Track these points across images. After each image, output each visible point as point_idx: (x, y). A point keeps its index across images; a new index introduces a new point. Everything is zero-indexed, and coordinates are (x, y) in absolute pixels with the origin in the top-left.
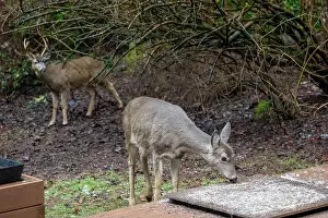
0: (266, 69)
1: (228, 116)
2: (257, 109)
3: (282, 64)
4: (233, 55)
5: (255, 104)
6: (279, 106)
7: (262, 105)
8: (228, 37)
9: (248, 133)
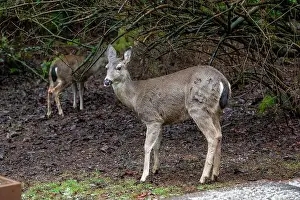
0: (272, 61)
1: (228, 113)
2: (261, 105)
3: (291, 55)
4: (235, 44)
5: (259, 100)
6: (286, 102)
7: (267, 101)
8: (230, 24)
9: (250, 132)
